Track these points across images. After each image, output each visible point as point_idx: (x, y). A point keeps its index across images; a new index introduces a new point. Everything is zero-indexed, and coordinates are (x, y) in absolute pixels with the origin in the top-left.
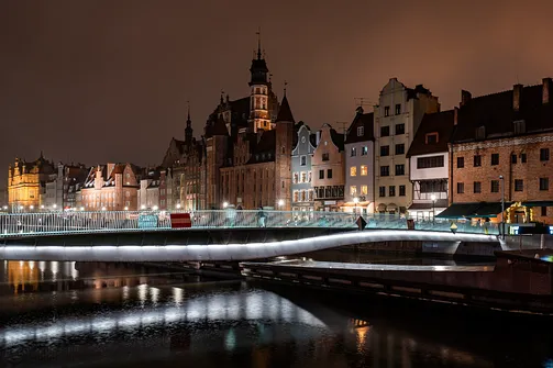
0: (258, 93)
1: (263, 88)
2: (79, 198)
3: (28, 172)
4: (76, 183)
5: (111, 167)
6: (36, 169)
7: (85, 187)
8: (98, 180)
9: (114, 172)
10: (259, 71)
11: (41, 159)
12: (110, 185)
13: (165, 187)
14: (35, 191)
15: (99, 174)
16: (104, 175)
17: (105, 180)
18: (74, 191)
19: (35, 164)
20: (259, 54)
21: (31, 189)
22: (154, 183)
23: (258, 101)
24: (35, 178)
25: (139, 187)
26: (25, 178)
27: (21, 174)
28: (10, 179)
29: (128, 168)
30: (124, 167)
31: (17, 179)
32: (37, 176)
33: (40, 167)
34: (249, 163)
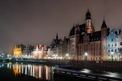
0: (88, 22)
1: (90, 20)
2: (32, 54)
3: (19, 48)
4: (31, 50)
5: (40, 46)
6: (20, 47)
7: (33, 51)
8: (37, 49)
9: (41, 47)
10: (88, 16)
11: (22, 44)
12: (40, 50)
13: (56, 50)
14: (20, 52)
15: (37, 47)
16: (39, 48)
17: (39, 49)
18: (31, 52)
19: (20, 45)
20: (88, 11)
21: (19, 52)
22: (52, 49)
23: (88, 24)
24: (20, 49)
25: (48, 51)
26: (18, 49)
27: (17, 48)
28: (14, 50)
29: (45, 46)
30: (44, 45)
31: (16, 49)
32: (21, 49)
33: (22, 46)
34: (89, 41)
